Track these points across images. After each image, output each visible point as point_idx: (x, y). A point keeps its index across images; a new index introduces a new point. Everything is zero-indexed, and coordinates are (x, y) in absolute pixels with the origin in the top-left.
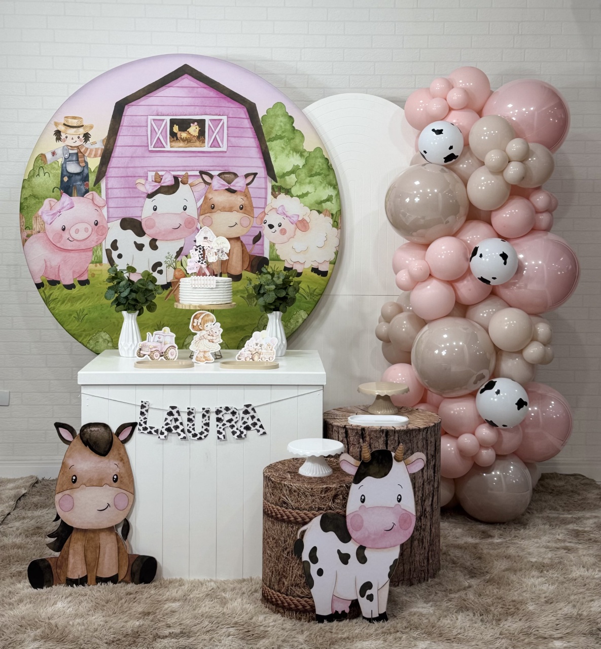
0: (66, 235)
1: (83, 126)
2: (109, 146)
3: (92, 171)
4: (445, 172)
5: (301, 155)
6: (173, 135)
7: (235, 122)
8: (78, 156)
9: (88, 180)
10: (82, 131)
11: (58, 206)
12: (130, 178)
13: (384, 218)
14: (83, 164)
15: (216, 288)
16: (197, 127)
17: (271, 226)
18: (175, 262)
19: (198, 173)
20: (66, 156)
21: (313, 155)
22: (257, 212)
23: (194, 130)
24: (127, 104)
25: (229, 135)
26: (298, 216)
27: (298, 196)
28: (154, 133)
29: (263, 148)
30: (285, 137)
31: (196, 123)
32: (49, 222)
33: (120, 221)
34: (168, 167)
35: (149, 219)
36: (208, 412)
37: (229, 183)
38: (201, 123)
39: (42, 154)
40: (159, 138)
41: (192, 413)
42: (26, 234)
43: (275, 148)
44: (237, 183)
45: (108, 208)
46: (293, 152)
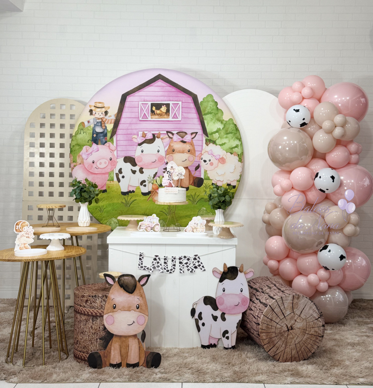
0: (94, 166)
1: (104, 107)
2: (118, 118)
3: (109, 131)
4: (301, 132)
5: (222, 123)
6: (152, 112)
7: (185, 105)
8: (101, 123)
9: (107, 136)
10: (104, 110)
11: (90, 150)
12: (129, 135)
13: (267, 157)
14: (104, 128)
15: (178, 193)
16: (166, 107)
17: (205, 161)
18: (153, 180)
19: (165, 132)
20: (95, 123)
21: (228, 123)
22: (197, 153)
23: (164, 109)
24: (128, 95)
25: (183, 112)
26: (220, 155)
27: (220, 145)
28: (142, 111)
29: (201, 119)
30: (213, 113)
31: (165, 106)
32: (86, 159)
33: (123, 158)
34: (150, 129)
35: (139, 157)
36: (175, 258)
37: (182, 137)
38: (168, 105)
39: (82, 122)
40: (145, 114)
41: (167, 259)
42: (73, 165)
43: (207, 119)
44: (187, 137)
45: (117, 151)
46: (217, 121)
